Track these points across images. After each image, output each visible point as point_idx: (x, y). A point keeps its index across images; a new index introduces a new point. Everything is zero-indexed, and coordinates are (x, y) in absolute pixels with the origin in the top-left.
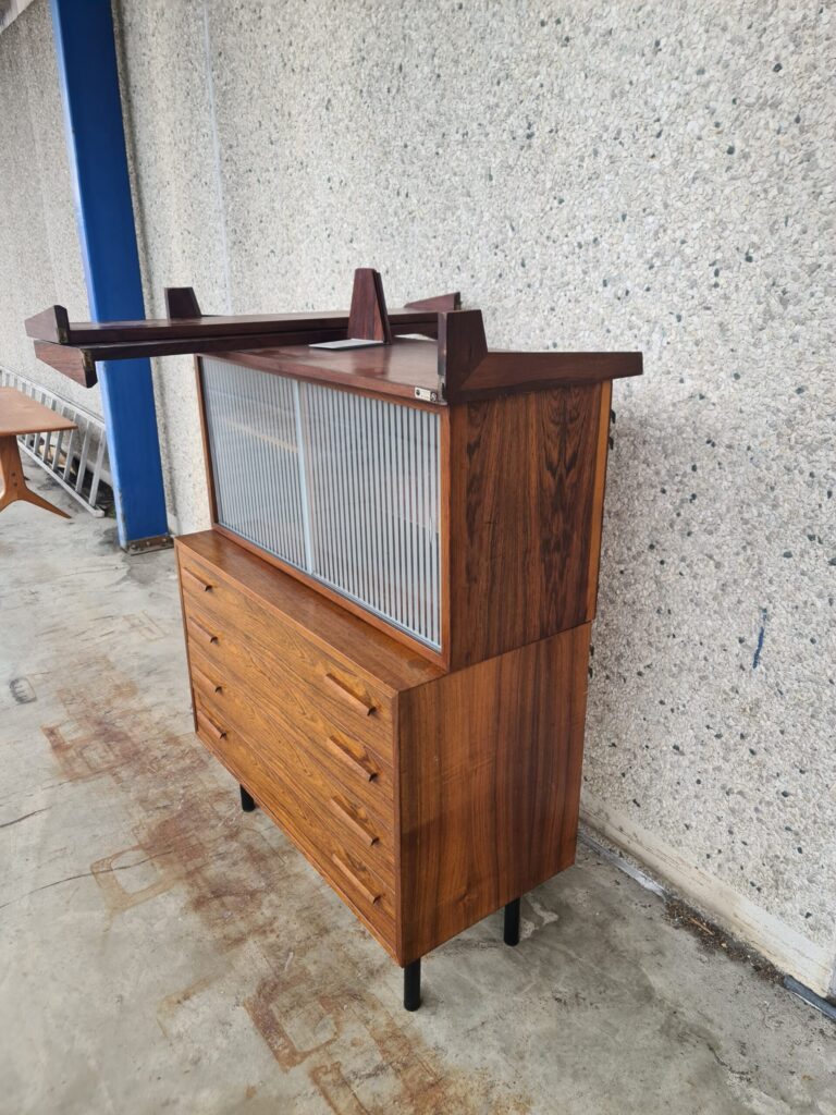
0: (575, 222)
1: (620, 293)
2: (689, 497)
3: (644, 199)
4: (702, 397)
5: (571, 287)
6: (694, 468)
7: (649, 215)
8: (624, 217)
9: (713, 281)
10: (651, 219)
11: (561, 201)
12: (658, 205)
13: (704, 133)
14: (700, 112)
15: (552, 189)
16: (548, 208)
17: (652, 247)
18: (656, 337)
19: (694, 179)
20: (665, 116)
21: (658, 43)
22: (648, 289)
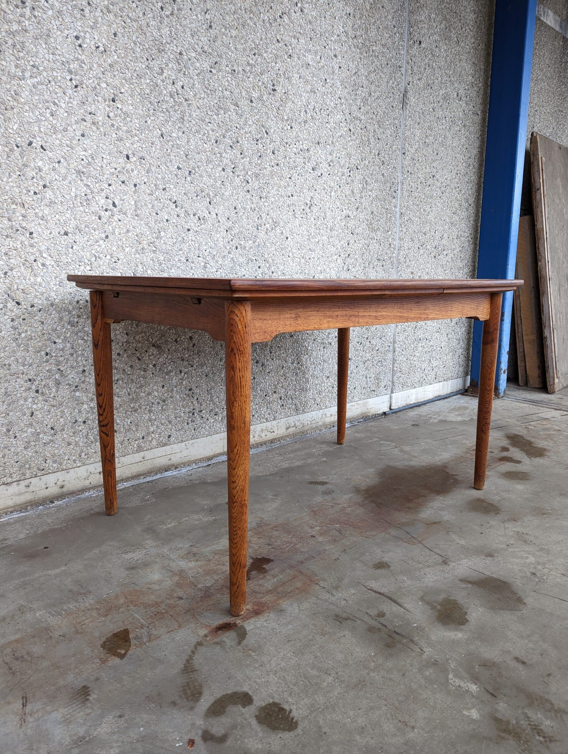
0: (299, 139)
1: (319, 174)
2: (347, 256)
3: (326, 138)
4: (348, 217)
5: (299, 169)
6: (348, 244)
7: (328, 144)
8: (318, 143)
9: (349, 174)
10: (328, 146)
11: (291, 128)
12: (330, 142)
13: (342, 121)
14: (341, 113)
15: (287, 120)
16: (286, 128)
17: (330, 158)
18: (333, 194)
19: (341, 136)
20: (330, 109)
21: (326, 80)
22: (329, 174)
